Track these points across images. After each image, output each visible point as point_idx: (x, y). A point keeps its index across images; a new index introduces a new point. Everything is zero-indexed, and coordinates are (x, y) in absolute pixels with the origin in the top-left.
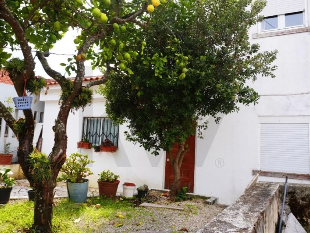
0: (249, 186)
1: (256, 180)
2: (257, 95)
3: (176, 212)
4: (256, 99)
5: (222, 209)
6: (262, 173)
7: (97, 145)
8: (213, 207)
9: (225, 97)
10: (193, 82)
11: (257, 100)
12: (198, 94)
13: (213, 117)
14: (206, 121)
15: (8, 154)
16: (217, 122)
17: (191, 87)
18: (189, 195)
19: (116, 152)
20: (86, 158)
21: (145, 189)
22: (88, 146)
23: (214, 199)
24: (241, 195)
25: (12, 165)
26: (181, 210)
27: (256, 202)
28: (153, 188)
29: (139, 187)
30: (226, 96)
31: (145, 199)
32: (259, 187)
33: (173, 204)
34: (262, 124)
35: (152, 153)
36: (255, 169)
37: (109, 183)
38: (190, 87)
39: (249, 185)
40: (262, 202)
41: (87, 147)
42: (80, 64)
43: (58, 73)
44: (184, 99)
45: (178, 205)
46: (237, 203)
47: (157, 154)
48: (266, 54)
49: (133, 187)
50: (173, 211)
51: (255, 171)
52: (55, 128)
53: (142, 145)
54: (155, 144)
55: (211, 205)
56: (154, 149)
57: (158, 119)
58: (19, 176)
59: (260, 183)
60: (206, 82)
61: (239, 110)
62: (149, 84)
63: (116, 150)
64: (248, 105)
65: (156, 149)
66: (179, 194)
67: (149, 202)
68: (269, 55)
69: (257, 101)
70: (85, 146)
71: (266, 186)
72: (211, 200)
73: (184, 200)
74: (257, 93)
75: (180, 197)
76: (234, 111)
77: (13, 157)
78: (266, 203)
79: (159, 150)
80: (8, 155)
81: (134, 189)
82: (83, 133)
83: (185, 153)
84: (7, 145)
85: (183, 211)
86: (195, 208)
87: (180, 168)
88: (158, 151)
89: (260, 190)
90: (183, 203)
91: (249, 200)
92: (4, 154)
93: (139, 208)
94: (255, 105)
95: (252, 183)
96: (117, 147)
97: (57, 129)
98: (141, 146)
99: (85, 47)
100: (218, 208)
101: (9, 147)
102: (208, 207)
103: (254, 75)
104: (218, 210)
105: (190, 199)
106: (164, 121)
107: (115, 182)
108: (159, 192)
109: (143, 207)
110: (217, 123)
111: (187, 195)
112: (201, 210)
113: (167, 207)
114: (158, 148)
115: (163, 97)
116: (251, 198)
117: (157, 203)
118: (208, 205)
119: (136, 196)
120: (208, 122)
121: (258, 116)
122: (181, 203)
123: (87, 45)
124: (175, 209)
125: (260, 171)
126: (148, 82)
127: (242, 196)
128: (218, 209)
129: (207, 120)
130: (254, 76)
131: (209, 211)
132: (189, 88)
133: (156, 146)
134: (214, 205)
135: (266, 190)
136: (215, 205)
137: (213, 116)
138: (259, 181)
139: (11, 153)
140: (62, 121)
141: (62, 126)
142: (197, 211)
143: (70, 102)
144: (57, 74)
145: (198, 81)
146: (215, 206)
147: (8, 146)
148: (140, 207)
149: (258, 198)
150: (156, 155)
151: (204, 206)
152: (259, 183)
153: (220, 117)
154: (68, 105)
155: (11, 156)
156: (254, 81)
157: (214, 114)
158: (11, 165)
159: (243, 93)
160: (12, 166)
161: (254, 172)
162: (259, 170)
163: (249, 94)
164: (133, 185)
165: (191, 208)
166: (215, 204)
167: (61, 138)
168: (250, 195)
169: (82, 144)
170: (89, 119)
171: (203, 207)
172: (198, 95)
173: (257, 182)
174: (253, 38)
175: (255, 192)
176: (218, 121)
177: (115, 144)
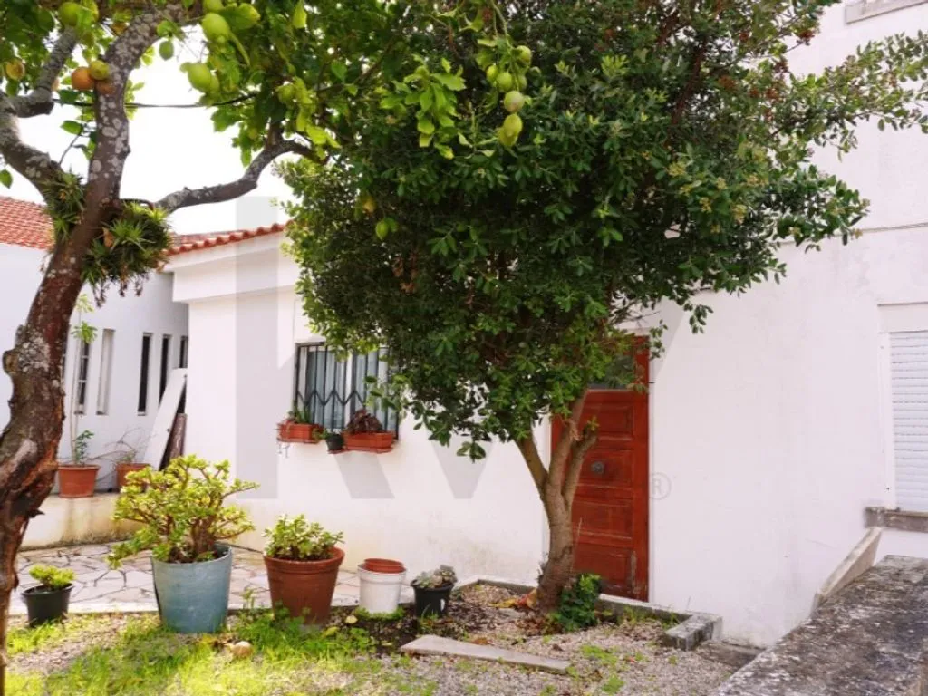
0: (835, 582)
1: (870, 551)
2: (856, 201)
3: (537, 677)
4: (850, 219)
5: (727, 667)
6: (904, 520)
7: (337, 431)
8: (692, 659)
9: (705, 215)
10: (581, 166)
11: (855, 221)
12: (603, 213)
13: (682, 307)
14: (657, 326)
15: (83, 465)
16: (698, 324)
17: (576, 190)
18: (609, 603)
19: (393, 452)
20: (222, 473)
21: (444, 580)
22: (307, 433)
23: (699, 626)
24: (785, 631)
25: (94, 498)
26: (556, 672)
27: (856, 672)
28: (484, 578)
29: (420, 574)
30: (709, 209)
31: (440, 621)
32: (881, 588)
33: (536, 643)
34: (894, 336)
35: (461, 453)
36: (873, 506)
37: (297, 562)
38: (571, 189)
39: (833, 576)
40: (886, 672)
41: (304, 438)
42: (103, 108)
43: (39, 154)
44: (551, 237)
45: (556, 648)
46: (755, 675)
47: (477, 454)
48: (896, 48)
49: (395, 578)
50: (523, 676)
51: (876, 512)
52: (8, 361)
53: (421, 420)
54: (470, 419)
55: (684, 649)
56: (464, 435)
57: (472, 326)
58: (118, 531)
59: (890, 564)
60: (633, 162)
61: (783, 272)
62: (405, 184)
63: (392, 446)
64: (818, 248)
65: (476, 438)
66: (568, 603)
67: (448, 633)
68: (909, 47)
69: (856, 226)
70: (300, 433)
71: (916, 579)
72: (687, 630)
73: (586, 624)
74: (853, 191)
75: (567, 614)
76: (766, 278)
77: (100, 474)
78: (904, 683)
79: (487, 439)
80: (84, 468)
81: (401, 583)
82: (297, 393)
83: (585, 448)
84: (83, 436)
85: (566, 674)
86: (617, 664)
87: (570, 503)
88: (481, 443)
89: (886, 599)
90: (577, 640)
91: (822, 662)
92: (72, 463)
93: (399, 658)
94: (845, 241)
95: (846, 569)
96: (397, 437)
97: (15, 362)
98: (418, 427)
99: (127, 43)
100: (714, 665)
101: (85, 444)
102: (672, 661)
103: (841, 130)
104: (714, 674)
105: (611, 621)
106: (491, 332)
107: (325, 560)
108: (506, 591)
109: (416, 655)
110: (695, 330)
111: (605, 605)
112: (639, 672)
113: (505, 659)
114: (479, 433)
115: (474, 237)
116: (832, 650)
117: (476, 637)
118: (673, 651)
119: (407, 609)
120: (666, 327)
121: (880, 305)
122: (569, 640)
123: (135, 38)
124: (534, 668)
125: (898, 510)
126: (403, 179)
127: (790, 637)
128: (712, 669)
129: (661, 322)
130: (845, 133)
131: (672, 677)
132: (570, 194)
133: (470, 425)
134: (699, 650)
135: (913, 603)
136: (702, 650)
137: (680, 302)
138: (888, 558)
139: (95, 463)
140: (40, 331)
141: (38, 351)
142: (621, 675)
143: (73, 260)
144: (34, 158)
145: (600, 161)
146: (701, 654)
147: (85, 440)
148: (402, 654)
149: (870, 645)
150: (474, 457)
151: (656, 654)
152: (882, 565)
153: (709, 305)
154: (65, 271)
155: (95, 471)
156: (842, 152)
157: (686, 294)
158: (92, 496)
159: (793, 197)
160: (97, 501)
161: (875, 516)
162: (891, 506)
163: (819, 200)
164: (394, 567)
165: (600, 662)
166: (704, 643)
167: (28, 397)
168: (831, 631)
169: (292, 429)
170: (313, 349)
171: (652, 658)
172: (608, 218)
173: (877, 560)
174: (849, 21)
175: (860, 613)
176: (703, 323)
177: (390, 427)
